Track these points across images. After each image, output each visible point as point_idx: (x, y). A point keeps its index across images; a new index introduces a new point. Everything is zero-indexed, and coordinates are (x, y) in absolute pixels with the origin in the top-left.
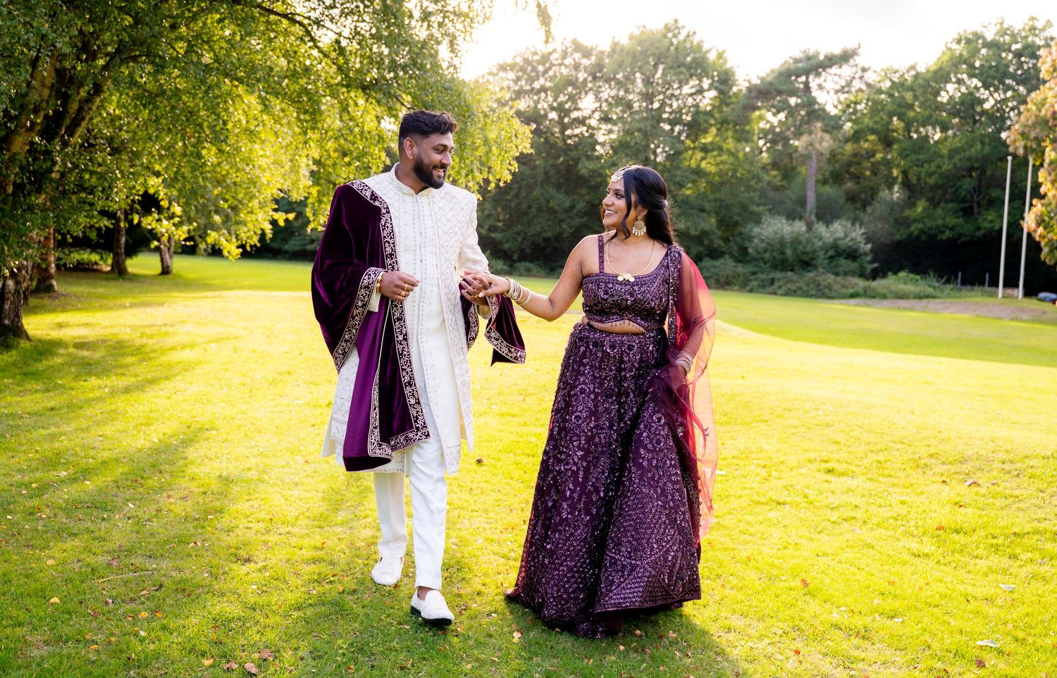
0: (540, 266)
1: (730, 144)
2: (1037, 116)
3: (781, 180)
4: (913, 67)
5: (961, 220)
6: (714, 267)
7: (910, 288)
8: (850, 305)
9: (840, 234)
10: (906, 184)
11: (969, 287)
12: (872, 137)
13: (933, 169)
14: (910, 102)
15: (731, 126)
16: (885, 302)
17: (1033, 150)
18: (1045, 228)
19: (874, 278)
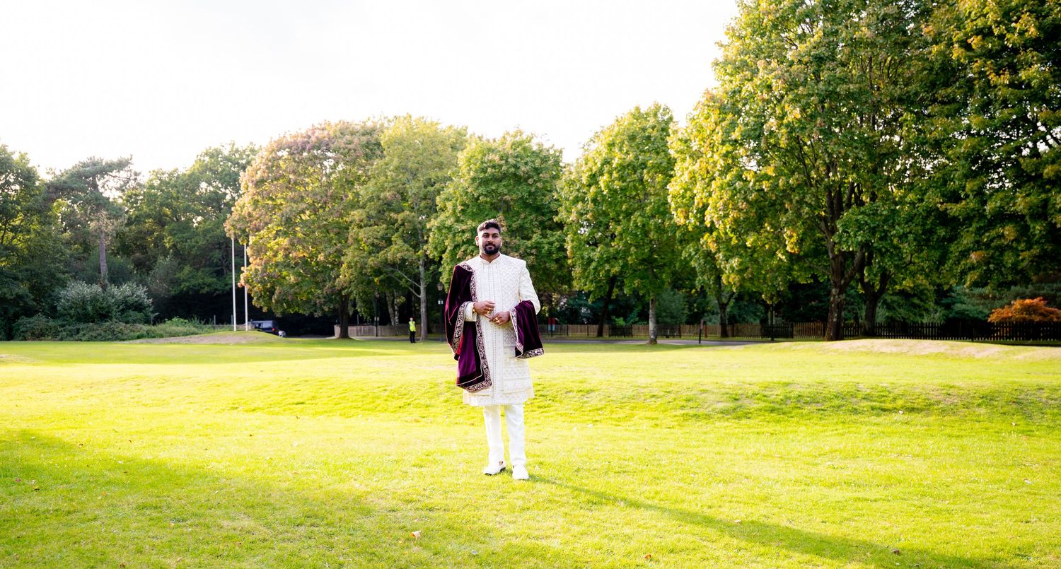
1: (36, 226)
2: (240, 215)
3: (82, 253)
4: (176, 170)
5: (214, 279)
6: (29, 323)
7: (181, 329)
8: (136, 344)
9: (128, 293)
10: (177, 254)
11: (220, 325)
12: (150, 221)
13: (193, 244)
14: (175, 195)
15: (35, 212)
16: (162, 340)
17: (241, 236)
19: (154, 324)
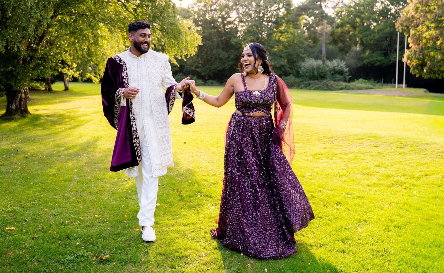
0: (217, 82)
1: (291, 30)
2: (406, 17)
3: (313, 44)
5: (383, 58)
6: (286, 79)
7: (363, 85)
8: (339, 93)
9: (336, 65)
10: (362, 44)
11: (386, 84)
12: (348, 25)
13: (372, 38)
14: (362, 11)
15: (291, 22)
16: (353, 91)
17: (405, 30)
18: (410, 60)
19: (349, 82)
